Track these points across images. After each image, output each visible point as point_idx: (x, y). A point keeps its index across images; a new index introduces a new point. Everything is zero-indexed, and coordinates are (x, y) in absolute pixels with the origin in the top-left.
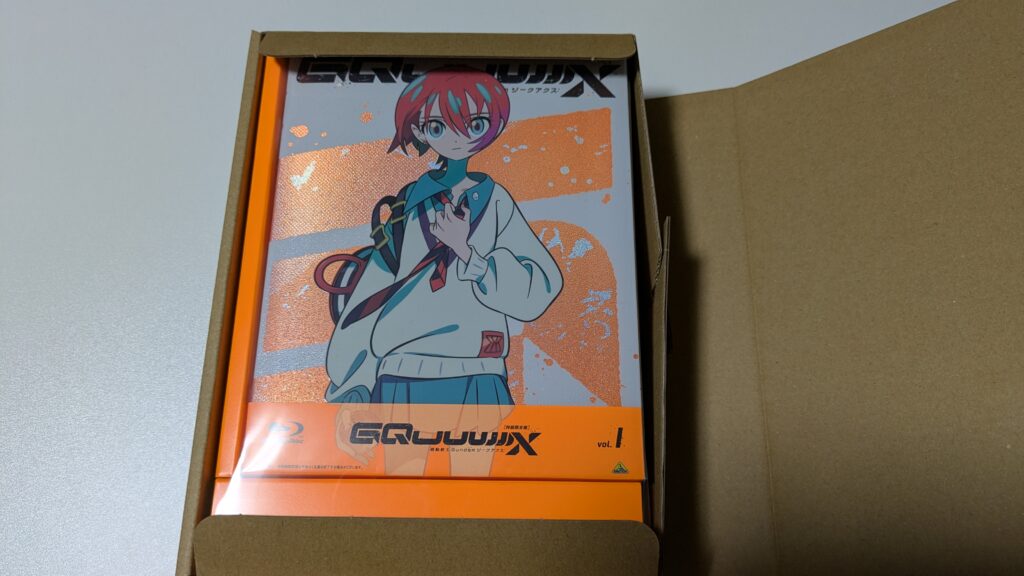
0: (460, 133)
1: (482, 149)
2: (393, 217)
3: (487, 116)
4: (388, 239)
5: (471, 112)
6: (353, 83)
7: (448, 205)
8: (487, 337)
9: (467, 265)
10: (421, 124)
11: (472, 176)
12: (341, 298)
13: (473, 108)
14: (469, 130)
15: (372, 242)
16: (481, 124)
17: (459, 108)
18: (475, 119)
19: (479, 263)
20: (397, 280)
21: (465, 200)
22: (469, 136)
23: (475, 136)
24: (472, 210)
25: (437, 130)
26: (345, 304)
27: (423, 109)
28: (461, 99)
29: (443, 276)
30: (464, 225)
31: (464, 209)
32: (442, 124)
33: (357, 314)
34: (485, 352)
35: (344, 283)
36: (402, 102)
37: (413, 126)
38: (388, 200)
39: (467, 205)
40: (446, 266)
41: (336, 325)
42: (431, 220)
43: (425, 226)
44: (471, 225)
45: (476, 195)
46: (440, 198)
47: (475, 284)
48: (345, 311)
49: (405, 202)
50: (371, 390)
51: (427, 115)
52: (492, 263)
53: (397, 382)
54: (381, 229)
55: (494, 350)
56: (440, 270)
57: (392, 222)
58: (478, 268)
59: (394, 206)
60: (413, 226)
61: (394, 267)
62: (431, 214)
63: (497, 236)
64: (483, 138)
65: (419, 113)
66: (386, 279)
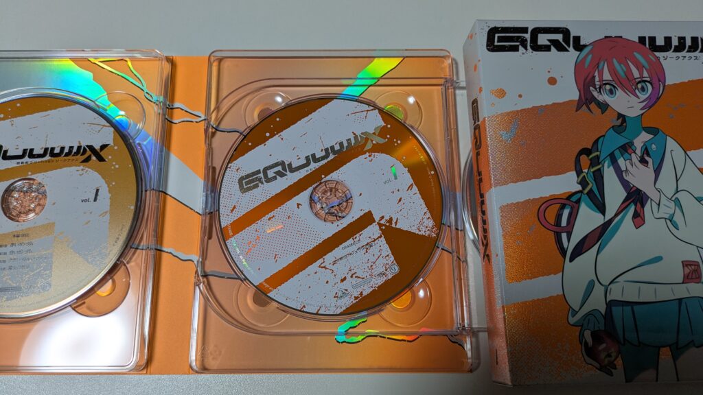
0: (631, 95)
1: (650, 107)
2: (592, 165)
3: (648, 79)
4: (592, 185)
5: (635, 77)
6: (535, 52)
7: (633, 155)
8: (687, 265)
9: (659, 205)
10: (597, 87)
11: (648, 130)
12: (564, 236)
13: (636, 74)
14: (637, 91)
15: (579, 188)
16: (645, 87)
17: (625, 73)
18: (639, 82)
19: (667, 203)
20: (606, 220)
21: (646, 151)
22: (638, 97)
23: (643, 96)
24: (653, 159)
25: (611, 92)
26: (569, 241)
27: (596, 74)
28: (625, 66)
29: (641, 214)
30: (649, 172)
31: (647, 158)
32: (614, 87)
33: (580, 250)
34: (687, 279)
35: (564, 223)
36: (578, 67)
37: (591, 88)
38: (586, 152)
39: (648, 155)
40: (643, 206)
41: (565, 258)
42: (623, 168)
43: (619, 172)
44: (655, 171)
45: (654, 146)
46: (626, 148)
47: (668, 221)
48: (570, 247)
49: (598, 153)
50: (603, 313)
51: (601, 80)
52: (678, 202)
53: (623, 306)
54: (584, 176)
55: (694, 277)
56: (639, 212)
57: (592, 170)
58: (667, 208)
59: (591, 156)
60: (609, 174)
61: (602, 208)
62: (621, 162)
63: (677, 181)
64: (649, 98)
65: (594, 77)
66: (597, 220)
